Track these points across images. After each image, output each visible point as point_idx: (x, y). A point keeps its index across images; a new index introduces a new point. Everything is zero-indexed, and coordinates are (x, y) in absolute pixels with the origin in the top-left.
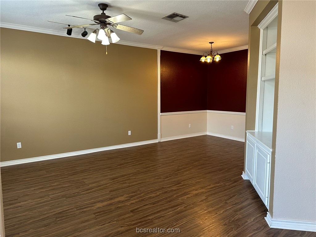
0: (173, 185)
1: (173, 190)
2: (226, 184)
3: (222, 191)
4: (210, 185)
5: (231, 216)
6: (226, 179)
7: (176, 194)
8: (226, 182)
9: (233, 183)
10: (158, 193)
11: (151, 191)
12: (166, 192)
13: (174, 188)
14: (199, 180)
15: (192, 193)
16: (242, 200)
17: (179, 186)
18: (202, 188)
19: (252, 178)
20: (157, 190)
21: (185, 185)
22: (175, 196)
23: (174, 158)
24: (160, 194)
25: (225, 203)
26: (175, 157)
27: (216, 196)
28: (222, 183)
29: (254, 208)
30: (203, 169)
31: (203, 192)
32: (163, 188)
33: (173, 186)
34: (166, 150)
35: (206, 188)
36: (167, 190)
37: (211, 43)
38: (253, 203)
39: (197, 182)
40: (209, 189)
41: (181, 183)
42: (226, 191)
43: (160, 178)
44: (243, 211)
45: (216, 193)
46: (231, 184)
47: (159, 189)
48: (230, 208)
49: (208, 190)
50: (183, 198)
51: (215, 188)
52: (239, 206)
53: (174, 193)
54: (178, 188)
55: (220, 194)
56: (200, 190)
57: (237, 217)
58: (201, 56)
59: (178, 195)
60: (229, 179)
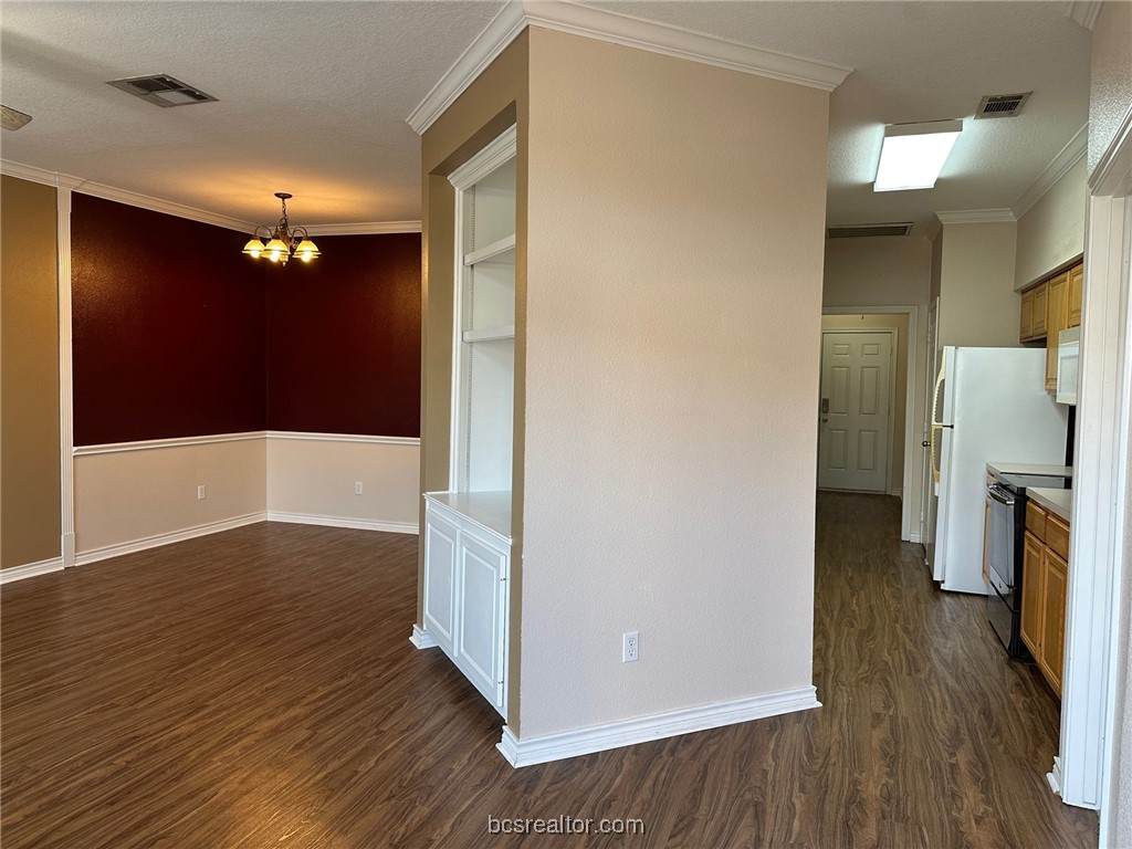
0: (177, 717)
1: (178, 736)
2: (370, 675)
3: (359, 702)
4: (314, 691)
5: (403, 766)
6: (363, 660)
7: (194, 746)
8: (365, 669)
9: (388, 668)
10: (121, 762)
11: (86, 759)
12: (150, 752)
13: (184, 729)
14: (275, 682)
15: (256, 729)
16: (425, 711)
17: (203, 718)
18: (290, 705)
19: (449, 636)
20: (110, 752)
21: (225, 709)
22: (193, 755)
23: (151, 621)
24: (128, 762)
25: (376, 734)
26: (157, 617)
27: (344, 718)
28: (355, 675)
29: (463, 728)
30: (280, 642)
31: (295, 718)
32: (134, 738)
33: (177, 722)
34: (111, 595)
35: (306, 701)
36: (155, 742)
37: (284, 197)
38: (457, 713)
39: (267, 689)
40: (315, 701)
41: (207, 706)
42: (373, 697)
43: (113, 706)
44: (432, 743)
45: (341, 710)
46: (384, 672)
47: (120, 747)
48: (396, 746)
49: (313, 707)
50: (226, 753)
51: (333, 697)
52: (420, 733)
53: (189, 744)
54: (201, 724)
55: (352, 710)
56: (285, 711)
57: (420, 766)
58: (247, 238)
59: (204, 748)
60: (373, 658)
